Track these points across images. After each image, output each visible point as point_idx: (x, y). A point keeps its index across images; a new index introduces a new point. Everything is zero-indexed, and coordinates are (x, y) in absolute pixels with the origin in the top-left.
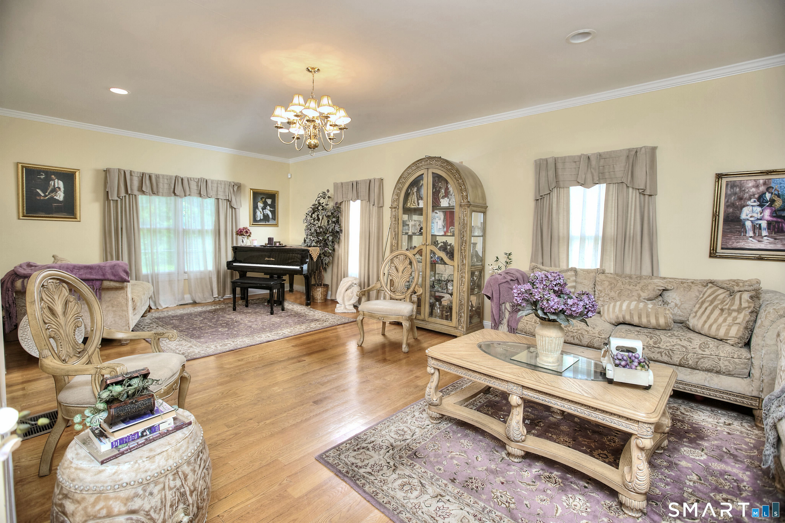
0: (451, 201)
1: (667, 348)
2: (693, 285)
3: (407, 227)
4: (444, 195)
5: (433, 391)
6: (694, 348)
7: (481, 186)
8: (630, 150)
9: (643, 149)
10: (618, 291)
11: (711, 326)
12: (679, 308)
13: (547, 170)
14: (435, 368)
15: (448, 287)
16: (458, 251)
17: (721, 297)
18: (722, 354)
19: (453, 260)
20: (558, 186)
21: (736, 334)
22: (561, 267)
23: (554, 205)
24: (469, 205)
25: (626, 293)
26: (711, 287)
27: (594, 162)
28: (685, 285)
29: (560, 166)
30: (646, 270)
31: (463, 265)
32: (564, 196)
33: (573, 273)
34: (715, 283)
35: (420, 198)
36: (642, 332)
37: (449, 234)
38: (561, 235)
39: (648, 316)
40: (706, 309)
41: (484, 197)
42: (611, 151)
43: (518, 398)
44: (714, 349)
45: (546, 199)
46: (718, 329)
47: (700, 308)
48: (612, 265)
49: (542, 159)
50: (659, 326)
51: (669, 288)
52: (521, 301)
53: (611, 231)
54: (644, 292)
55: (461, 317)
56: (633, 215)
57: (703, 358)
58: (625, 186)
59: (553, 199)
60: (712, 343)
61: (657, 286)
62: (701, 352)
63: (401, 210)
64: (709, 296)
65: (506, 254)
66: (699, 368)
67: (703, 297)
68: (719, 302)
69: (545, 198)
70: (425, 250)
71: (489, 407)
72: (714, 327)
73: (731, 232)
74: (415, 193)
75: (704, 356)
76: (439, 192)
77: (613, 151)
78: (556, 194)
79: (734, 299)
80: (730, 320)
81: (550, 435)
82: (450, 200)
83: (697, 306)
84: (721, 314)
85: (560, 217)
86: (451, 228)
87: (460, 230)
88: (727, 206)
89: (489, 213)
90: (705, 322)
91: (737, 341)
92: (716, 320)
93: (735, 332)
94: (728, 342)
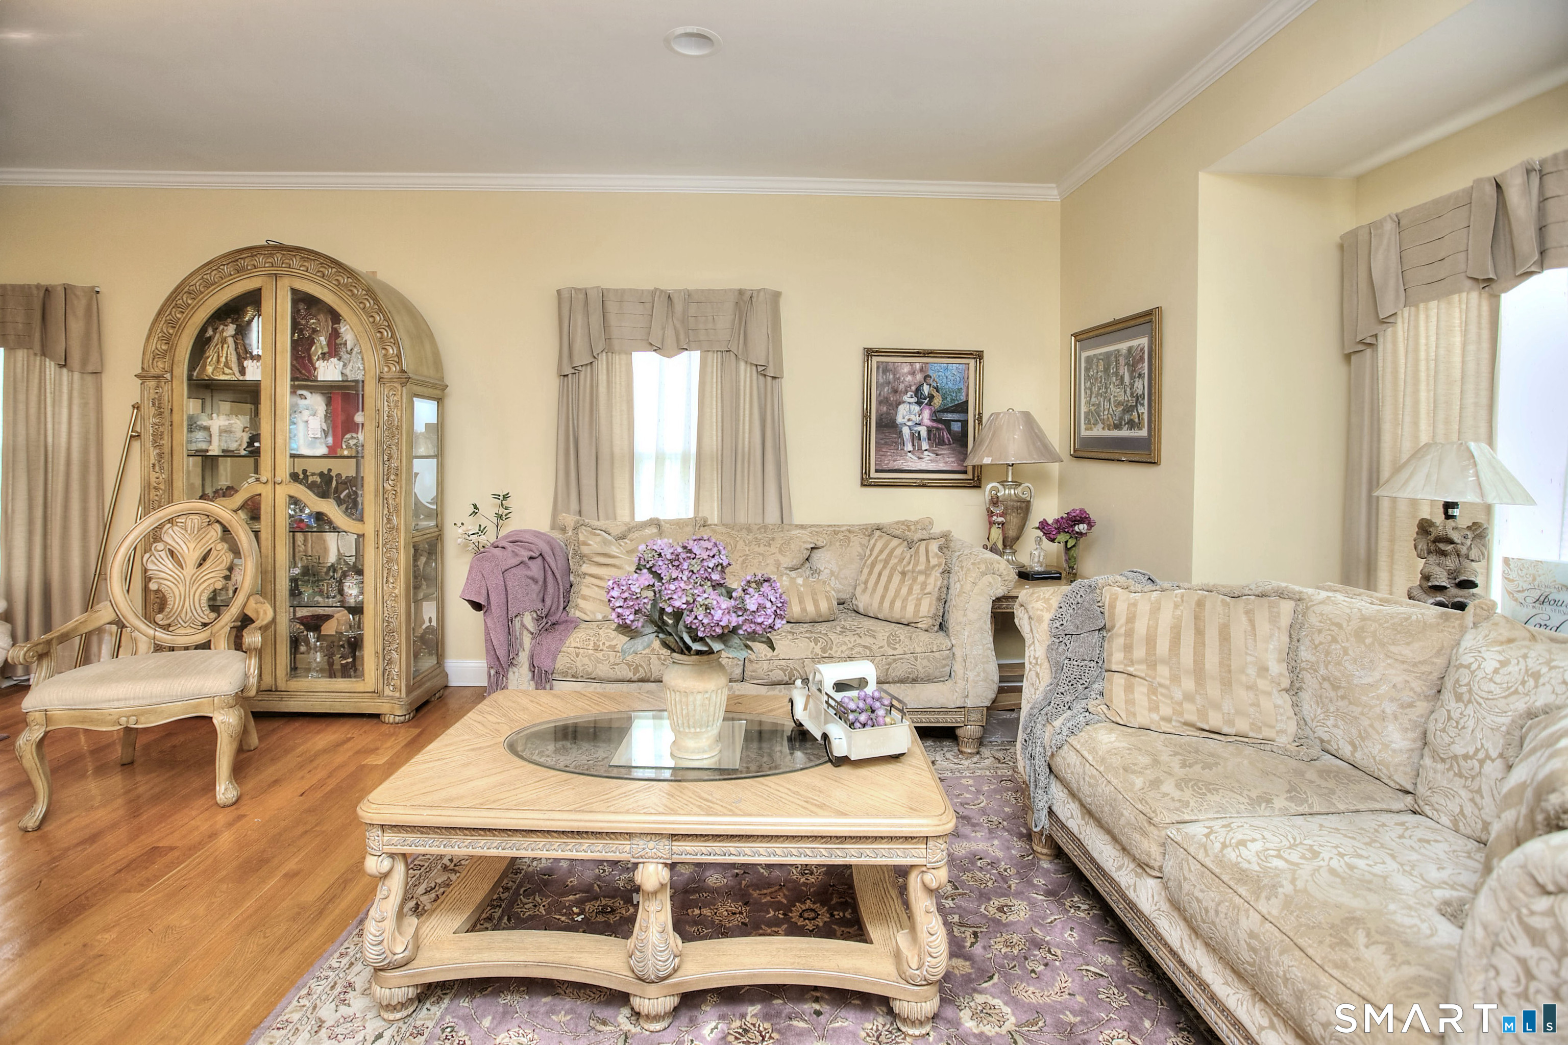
0: (349, 367)
1: (843, 655)
2: (851, 536)
3: (200, 435)
4: (326, 350)
5: (389, 924)
6: (882, 647)
7: (431, 336)
8: (741, 292)
9: (762, 294)
10: (741, 559)
11: (893, 603)
12: (836, 578)
13: (587, 314)
14: (392, 856)
15: (346, 589)
16: (376, 496)
17: (898, 552)
18: (918, 650)
19: (361, 520)
20: (609, 349)
21: (929, 611)
22: (619, 518)
23: (602, 389)
24: (404, 378)
25: (756, 561)
26: (880, 537)
27: (679, 307)
28: (840, 536)
29: (612, 307)
30: (772, 516)
31: (391, 529)
32: (620, 371)
33: (655, 530)
34: (884, 530)
35: (244, 354)
36: (798, 632)
37: (346, 453)
38: (617, 450)
39: (801, 601)
40: (880, 574)
41: (437, 363)
42: (709, 290)
43: (660, 866)
44: (907, 642)
45: (585, 374)
46: (904, 608)
47: (870, 573)
48: (716, 509)
49: (575, 289)
50: (821, 616)
51: (820, 544)
52: (632, 617)
53: (712, 442)
54: (785, 556)
55: (390, 662)
56: (747, 412)
57: (895, 660)
58: (733, 356)
59: (600, 377)
60: (901, 631)
61: (804, 542)
62: (891, 652)
63: (181, 387)
64: (881, 552)
65: (496, 496)
66: (891, 680)
67: (871, 554)
68: (896, 561)
69: (582, 374)
70: (271, 496)
71: (534, 894)
72: (898, 604)
73: (886, 443)
74: (230, 341)
75: (897, 657)
76: (312, 342)
77: (713, 290)
78: (605, 366)
79: (917, 552)
80: (917, 588)
81: (697, 912)
82: (345, 365)
83: (866, 571)
84: (902, 581)
85: (614, 413)
86: (348, 436)
87: (379, 443)
88: (880, 403)
89: (451, 403)
90: (883, 597)
91: (931, 621)
92: (898, 591)
93: (927, 607)
94: (919, 625)
